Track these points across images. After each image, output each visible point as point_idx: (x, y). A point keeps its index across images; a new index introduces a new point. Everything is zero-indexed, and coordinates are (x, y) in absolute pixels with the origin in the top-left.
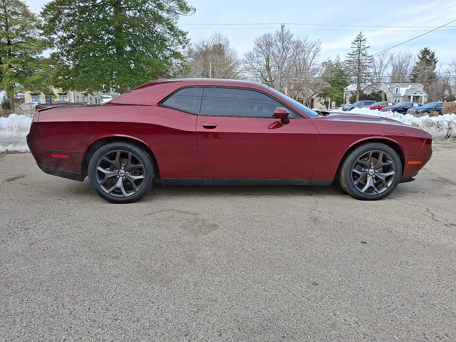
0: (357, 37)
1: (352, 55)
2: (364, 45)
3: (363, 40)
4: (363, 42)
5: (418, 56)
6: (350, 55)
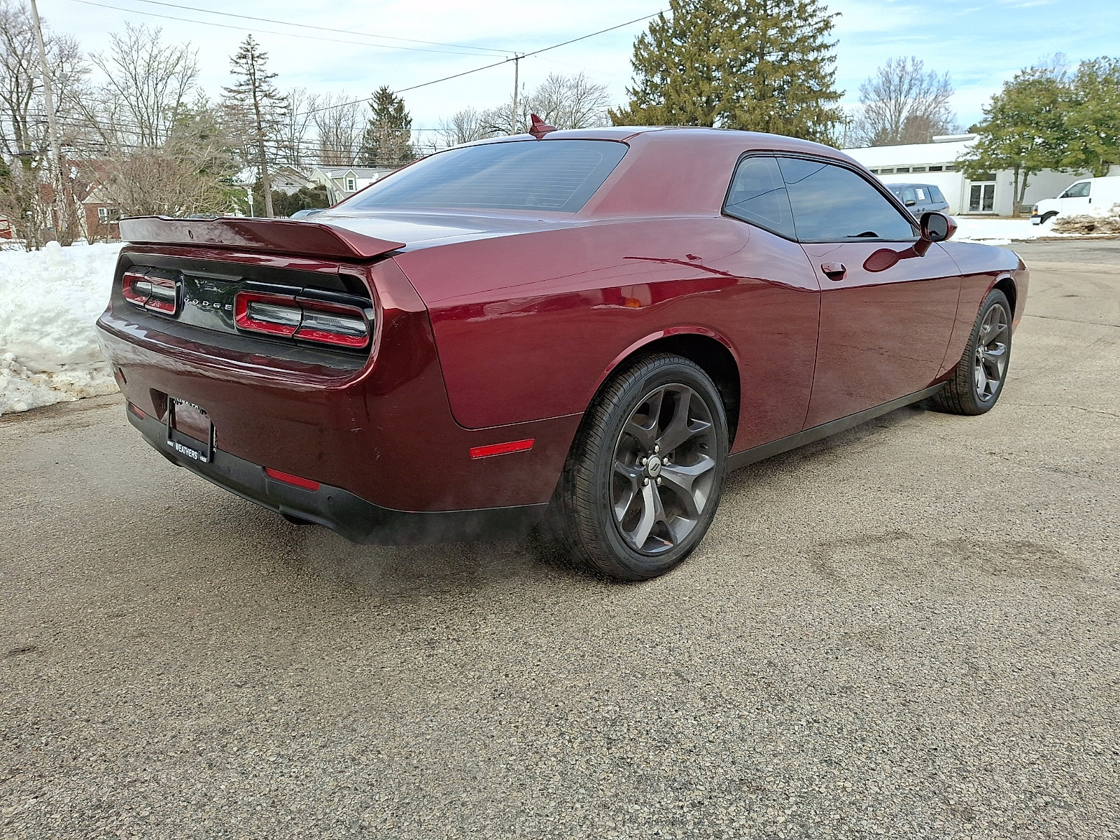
0: (241, 48)
1: (235, 91)
2: (263, 68)
3: (258, 57)
4: (260, 61)
5: (372, 106)
6: (231, 91)
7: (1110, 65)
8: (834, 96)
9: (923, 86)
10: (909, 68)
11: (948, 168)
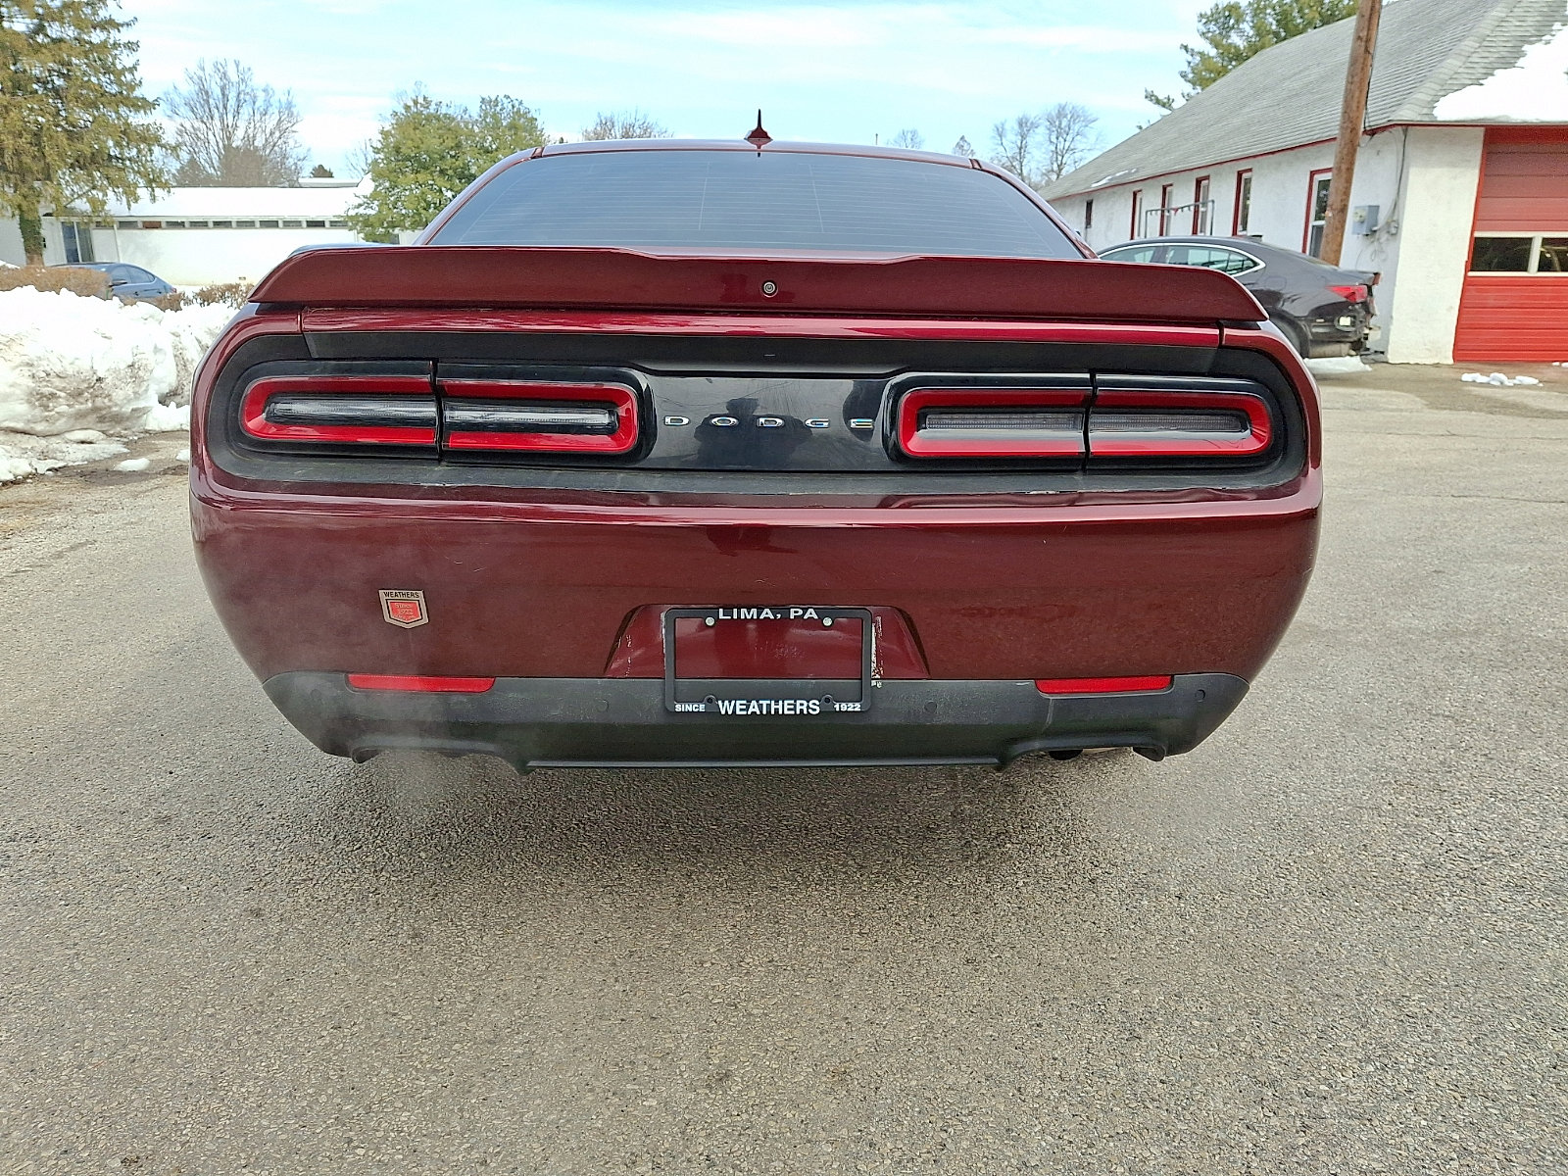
7: (513, 107)
8: (145, 105)
9: (257, 105)
10: (233, 76)
11: (334, 224)
